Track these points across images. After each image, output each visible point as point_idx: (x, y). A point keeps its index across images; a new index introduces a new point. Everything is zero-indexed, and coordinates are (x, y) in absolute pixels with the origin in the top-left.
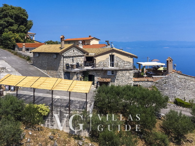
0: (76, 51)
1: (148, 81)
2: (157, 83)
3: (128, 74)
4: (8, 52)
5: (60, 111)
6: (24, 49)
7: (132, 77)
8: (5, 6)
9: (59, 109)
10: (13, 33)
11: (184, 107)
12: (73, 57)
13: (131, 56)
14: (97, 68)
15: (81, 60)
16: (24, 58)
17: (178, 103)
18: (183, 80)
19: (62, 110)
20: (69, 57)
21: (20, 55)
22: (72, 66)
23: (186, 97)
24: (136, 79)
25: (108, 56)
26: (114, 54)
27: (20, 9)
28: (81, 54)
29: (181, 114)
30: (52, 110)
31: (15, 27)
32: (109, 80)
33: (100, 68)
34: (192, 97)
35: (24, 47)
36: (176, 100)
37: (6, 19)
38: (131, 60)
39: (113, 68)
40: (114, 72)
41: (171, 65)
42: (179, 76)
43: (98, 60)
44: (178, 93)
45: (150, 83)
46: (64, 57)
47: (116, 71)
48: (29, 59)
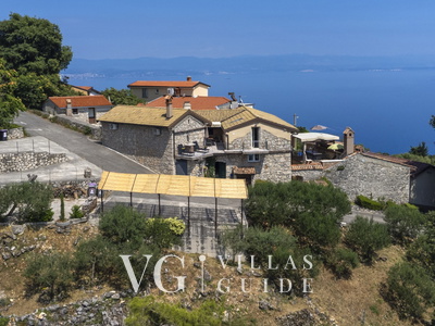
0: (192, 122)
1: (314, 169)
2: (328, 172)
3: (282, 160)
4: (35, 116)
5: (202, 227)
6: (69, 111)
7: (289, 164)
8: (16, 17)
9: (199, 224)
10: (38, 75)
11: (370, 209)
12: (187, 132)
13: (288, 130)
14: (230, 151)
15: (200, 137)
16: (76, 129)
17: (360, 203)
18: (369, 166)
19: (204, 225)
20: (183, 133)
21: (66, 124)
22: (188, 148)
23: (374, 193)
24: (295, 167)
25: (249, 129)
26: (259, 125)
27: (47, 24)
28: (200, 126)
29: (372, 221)
30: (188, 226)
31: (40, 63)
32: (252, 171)
33: (237, 150)
34: (383, 193)
35: (69, 106)
36: (358, 198)
37: (21, 46)
38: (288, 136)
39: (257, 149)
40: (259, 157)
41: (351, 142)
42: (364, 159)
43: (233, 136)
44: (362, 186)
45: (317, 173)
46: (175, 134)
47: (263, 155)
48: (88, 132)
